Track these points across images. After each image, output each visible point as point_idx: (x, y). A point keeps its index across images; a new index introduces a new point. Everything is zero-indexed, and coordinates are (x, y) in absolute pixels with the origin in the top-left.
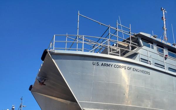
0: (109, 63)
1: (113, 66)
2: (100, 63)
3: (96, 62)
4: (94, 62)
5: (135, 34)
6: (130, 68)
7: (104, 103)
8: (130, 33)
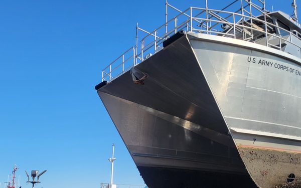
0: (268, 60)
1: (273, 65)
2: (258, 59)
3: (252, 57)
4: (250, 57)
5: (269, 12)
6: (293, 70)
7: (258, 120)
8: (263, 9)
